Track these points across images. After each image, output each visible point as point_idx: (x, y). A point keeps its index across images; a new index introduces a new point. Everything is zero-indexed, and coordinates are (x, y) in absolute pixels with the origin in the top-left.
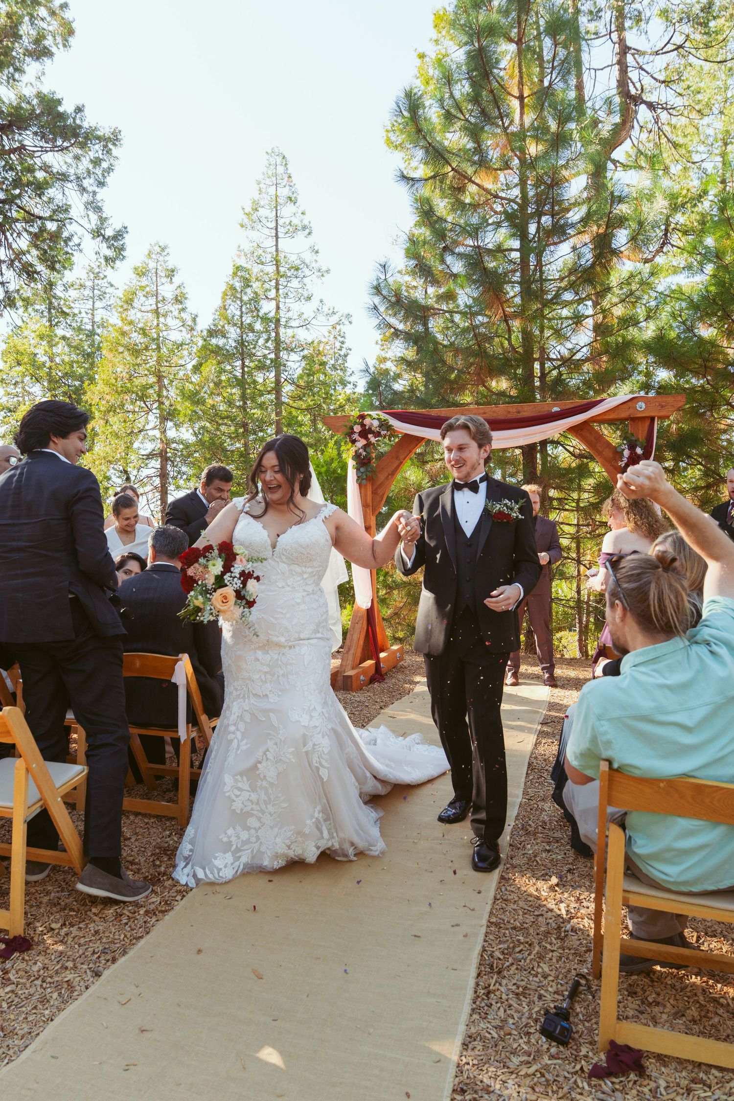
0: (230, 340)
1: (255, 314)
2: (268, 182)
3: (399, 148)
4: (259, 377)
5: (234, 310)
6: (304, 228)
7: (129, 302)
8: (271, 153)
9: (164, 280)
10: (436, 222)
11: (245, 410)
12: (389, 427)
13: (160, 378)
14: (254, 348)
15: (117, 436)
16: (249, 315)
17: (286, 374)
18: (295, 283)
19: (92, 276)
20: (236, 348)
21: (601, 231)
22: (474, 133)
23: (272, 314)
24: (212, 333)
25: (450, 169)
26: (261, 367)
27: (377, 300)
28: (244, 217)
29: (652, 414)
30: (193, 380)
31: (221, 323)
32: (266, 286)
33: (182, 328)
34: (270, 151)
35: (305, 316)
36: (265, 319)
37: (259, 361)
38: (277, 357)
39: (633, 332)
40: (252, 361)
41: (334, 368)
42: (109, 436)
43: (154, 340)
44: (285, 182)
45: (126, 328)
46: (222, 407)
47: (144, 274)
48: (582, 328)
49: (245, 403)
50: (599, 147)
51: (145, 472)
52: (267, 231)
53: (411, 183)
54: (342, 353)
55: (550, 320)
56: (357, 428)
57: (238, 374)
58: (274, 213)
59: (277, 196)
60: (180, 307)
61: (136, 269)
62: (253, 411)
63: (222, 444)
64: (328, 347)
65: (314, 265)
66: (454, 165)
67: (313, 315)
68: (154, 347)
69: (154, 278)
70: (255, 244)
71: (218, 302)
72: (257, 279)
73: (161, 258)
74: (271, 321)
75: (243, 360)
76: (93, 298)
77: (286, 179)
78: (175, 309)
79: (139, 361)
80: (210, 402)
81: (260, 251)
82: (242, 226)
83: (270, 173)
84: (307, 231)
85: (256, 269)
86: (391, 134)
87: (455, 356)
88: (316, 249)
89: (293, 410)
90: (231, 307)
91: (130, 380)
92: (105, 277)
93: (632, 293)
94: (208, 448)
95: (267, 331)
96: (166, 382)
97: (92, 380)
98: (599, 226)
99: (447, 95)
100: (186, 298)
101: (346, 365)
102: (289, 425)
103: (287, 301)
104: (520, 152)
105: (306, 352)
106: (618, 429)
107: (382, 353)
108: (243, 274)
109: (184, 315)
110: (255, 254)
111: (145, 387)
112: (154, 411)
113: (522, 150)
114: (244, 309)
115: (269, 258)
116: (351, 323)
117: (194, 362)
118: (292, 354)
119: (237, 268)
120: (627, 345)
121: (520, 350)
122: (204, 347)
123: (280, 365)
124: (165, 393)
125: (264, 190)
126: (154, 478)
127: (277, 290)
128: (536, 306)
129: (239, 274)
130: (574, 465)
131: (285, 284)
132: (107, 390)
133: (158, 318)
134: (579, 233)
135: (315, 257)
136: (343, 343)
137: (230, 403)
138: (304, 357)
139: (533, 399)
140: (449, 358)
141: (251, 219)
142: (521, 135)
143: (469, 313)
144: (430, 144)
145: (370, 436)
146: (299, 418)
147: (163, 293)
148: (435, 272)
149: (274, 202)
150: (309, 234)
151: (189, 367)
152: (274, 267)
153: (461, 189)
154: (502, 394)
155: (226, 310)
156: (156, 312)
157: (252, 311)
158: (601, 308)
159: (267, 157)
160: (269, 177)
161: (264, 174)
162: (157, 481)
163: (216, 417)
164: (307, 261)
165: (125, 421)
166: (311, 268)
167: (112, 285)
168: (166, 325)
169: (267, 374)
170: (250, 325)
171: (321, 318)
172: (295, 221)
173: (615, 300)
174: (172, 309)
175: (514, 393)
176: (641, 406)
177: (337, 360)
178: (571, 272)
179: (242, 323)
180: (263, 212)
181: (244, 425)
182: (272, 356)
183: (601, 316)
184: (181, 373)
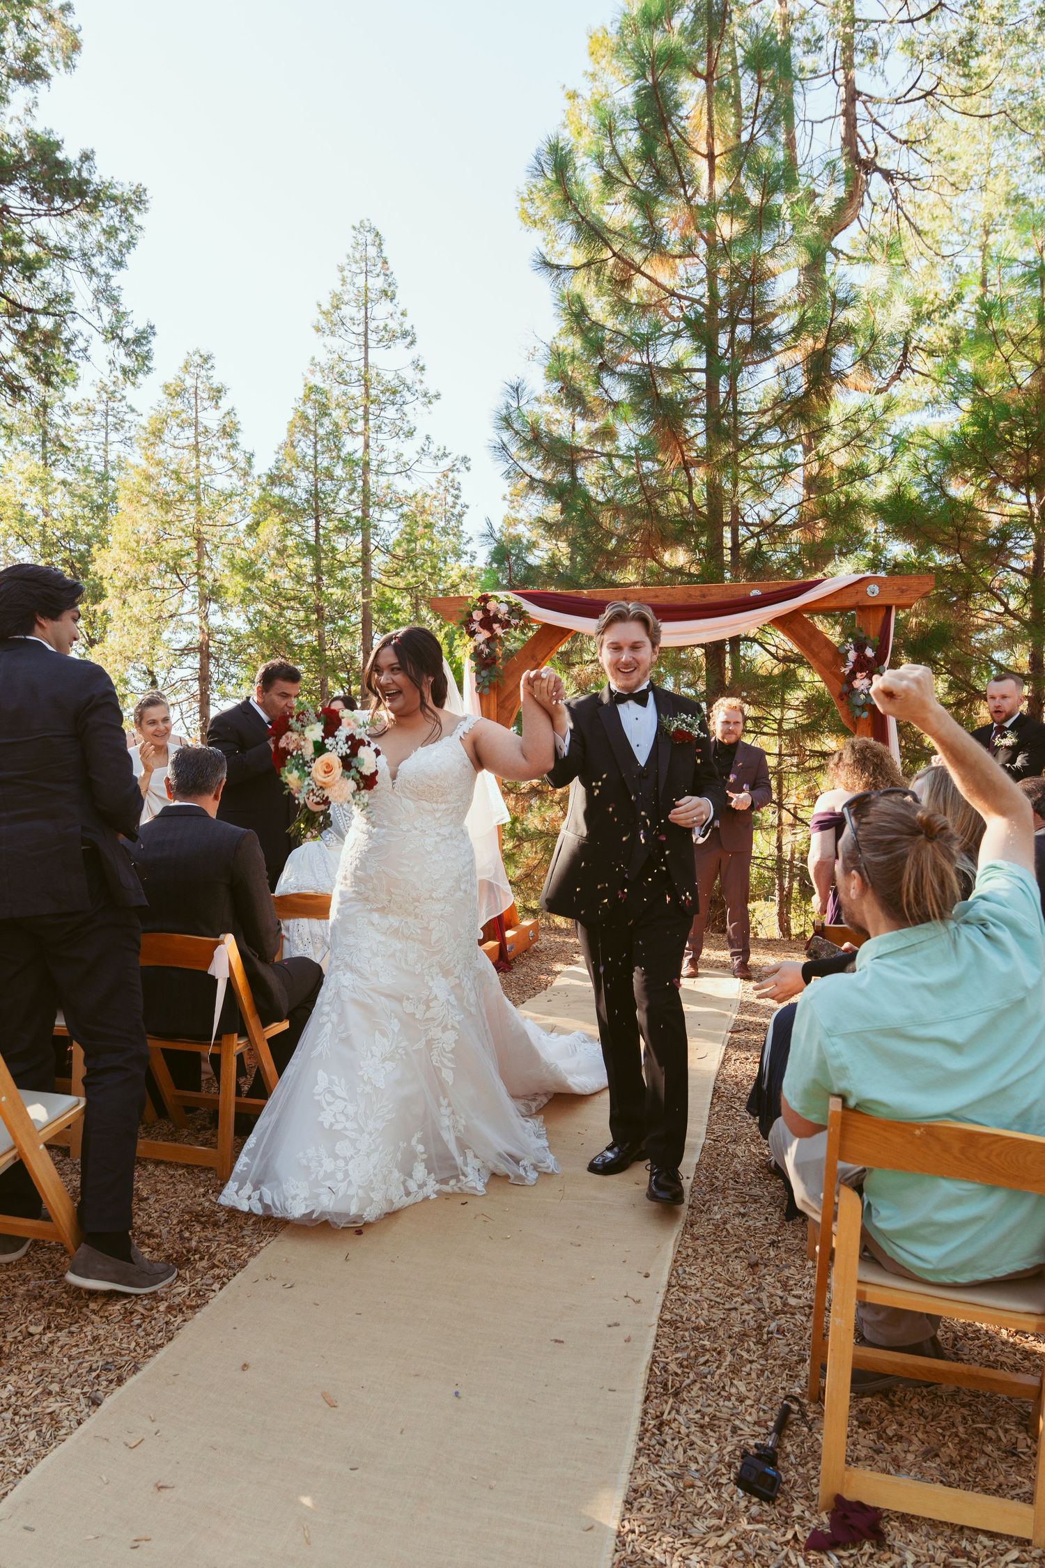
0: (299, 490)
1: (334, 454)
2: (354, 268)
3: (539, 225)
4: (340, 543)
5: (305, 447)
6: (405, 334)
7: (157, 434)
8: (360, 228)
9: (206, 404)
10: (590, 329)
11: (319, 588)
12: (522, 614)
13: (200, 541)
14: (333, 502)
15: (138, 622)
16: (326, 455)
17: (378, 539)
18: (391, 412)
19: (105, 396)
20: (307, 501)
21: (819, 346)
22: (645, 203)
23: (359, 455)
24: (274, 480)
25: (610, 254)
26: (343, 529)
27: (506, 436)
28: (320, 317)
29: (889, 602)
30: (247, 545)
31: (287, 466)
32: (351, 415)
33: (231, 472)
34: (357, 225)
35: (404, 459)
36: (349, 461)
37: (340, 520)
38: (366, 514)
39: (860, 488)
40: (329, 520)
41: (445, 532)
42: (127, 622)
43: (191, 488)
44: (378, 269)
45: (153, 471)
46: (289, 584)
47: (178, 394)
48: (790, 481)
49: (320, 579)
50: (817, 229)
51: (178, 674)
52: (352, 338)
53: (556, 272)
54: (456, 512)
55: (746, 469)
56: (478, 615)
57: (311, 538)
58: (363, 312)
59: (367, 289)
60: (229, 441)
61: (167, 387)
62: (330, 590)
63: (287, 635)
64: (436, 503)
65: (417, 386)
66: (617, 248)
67: (417, 457)
68: (192, 497)
69: (193, 401)
70: (336, 356)
71: (283, 436)
72: (337, 405)
73: (203, 373)
74: (357, 465)
75: (317, 518)
76: (106, 427)
77: (380, 265)
78: (222, 444)
79: (170, 517)
80: (270, 576)
81: (343, 366)
82: (318, 329)
83: (358, 256)
84: (409, 339)
85: (336, 391)
86: (527, 205)
87: (614, 517)
88: (421, 364)
89: (387, 589)
90: (302, 444)
91: (157, 543)
92: (124, 397)
93: (859, 435)
94: (268, 642)
95: (352, 479)
96: (209, 547)
97: (104, 542)
98: (816, 339)
99: (607, 150)
100: (238, 430)
101: (461, 528)
102: (381, 611)
103: (380, 436)
104: (708, 232)
105: (405, 509)
106: (836, 623)
107: (512, 512)
108: (318, 397)
109: (234, 454)
110: (336, 370)
111: (179, 555)
112: (191, 588)
113: (711, 229)
114: (319, 447)
115: (355, 376)
116: (468, 469)
117: (248, 521)
118: (386, 511)
119: (310, 388)
120: (852, 506)
121: (704, 510)
122: (263, 500)
123: (369, 526)
124: (206, 562)
125: (348, 280)
126: (191, 683)
127: (367, 421)
128: (727, 449)
129: (313, 397)
130: (776, 671)
131: (377, 412)
132: (125, 556)
133: (198, 456)
134: (789, 349)
135: (419, 376)
136: (457, 497)
137: (299, 578)
138: (402, 516)
139: (723, 579)
140: (605, 519)
141: (330, 320)
142: (711, 209)
143: (635, 459)
144: (583, 218)
145: (495, 626)
146: (395, 601)
147: (206, 423)
148: (588, 399)
149: (363, 298)
150: (412, 343)
151: (242, 526)
152: (362, 389)
153: (625, 283)
154: (679, 571)
155: (294, 447)
156: (196, 448)
157: (331, 450)
158: (818, 454)
159: (354, 233)
160: (356, 262)
161: (348, 256)
162: (195, 686)
163: (278, 597)
164: (409, 382)
165: (150, 602)
166: (413, 390)
167: (133, 410)
168: (208, 467)
169: (351, 539)
170: (327, 469)
171: (427, 461)
172: (393, 325)
173: (836, 443)
174: (218, 444)
175: (694, 570)
176: (873, 590)
177: (448, 521)
178: (777, 402)
179: (316, 466)
180: (348, 311)
181: (319, 610)
182: (359, 513)
183: (816, 465)
184: (230, 535)
